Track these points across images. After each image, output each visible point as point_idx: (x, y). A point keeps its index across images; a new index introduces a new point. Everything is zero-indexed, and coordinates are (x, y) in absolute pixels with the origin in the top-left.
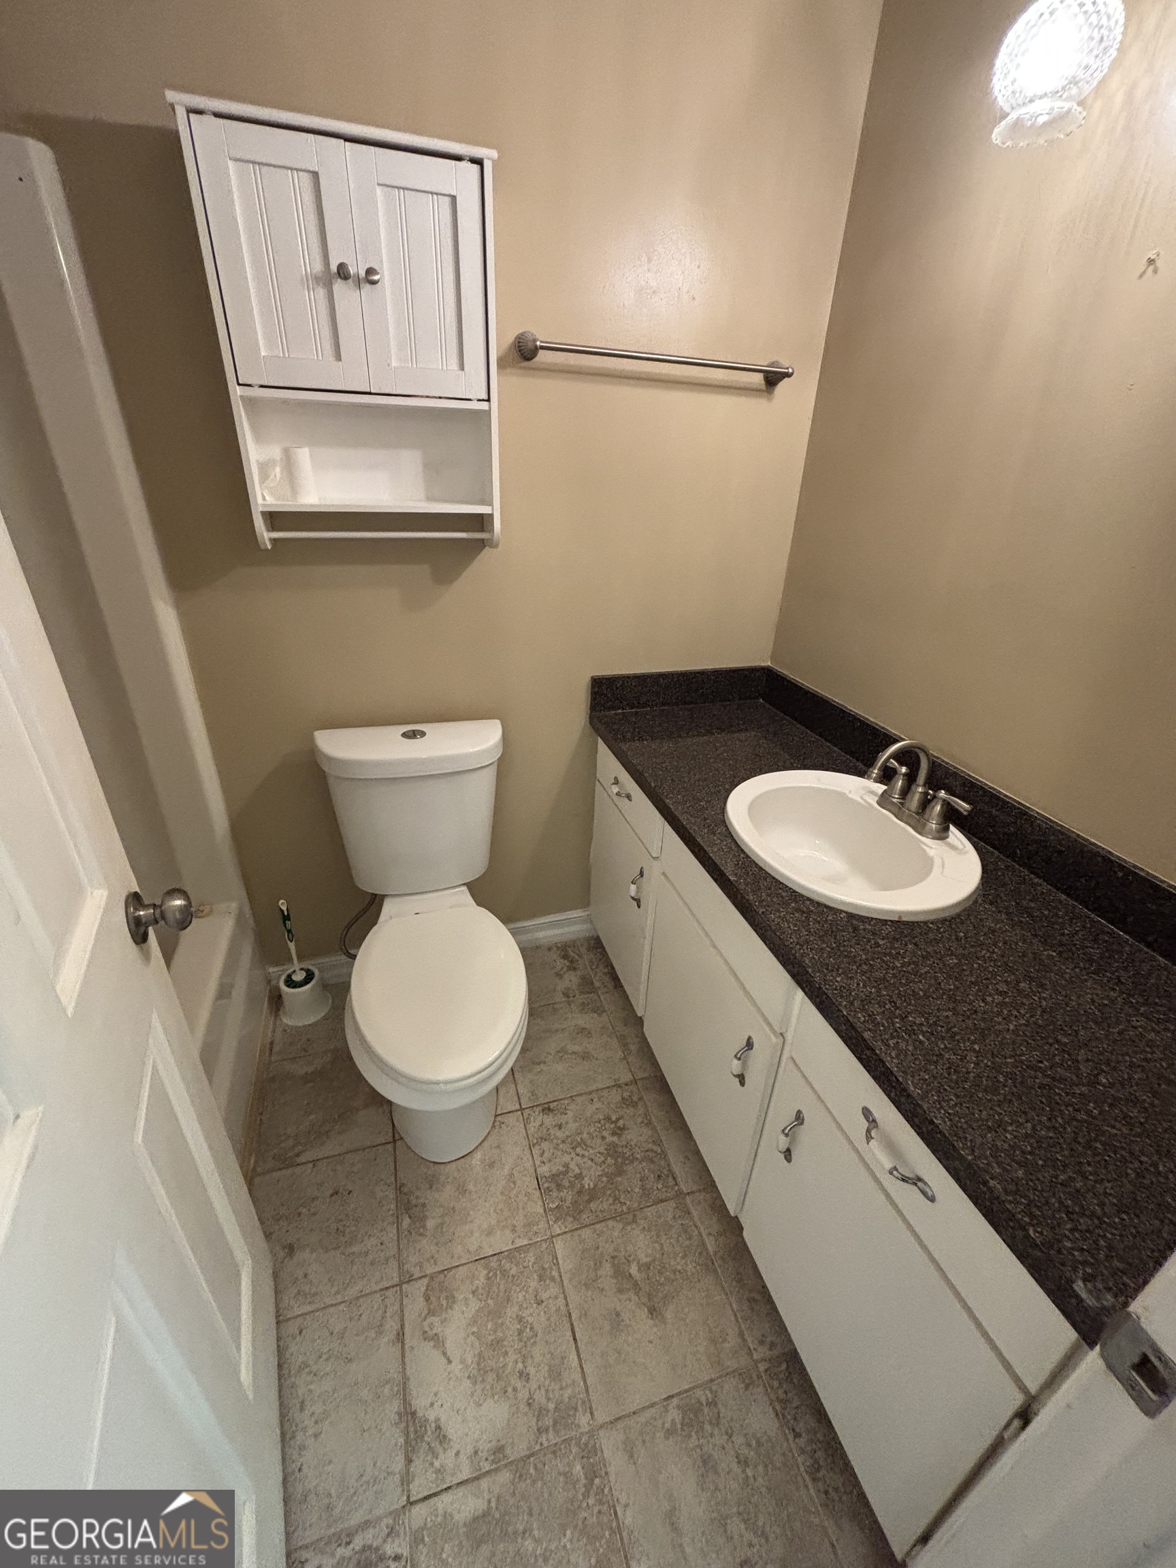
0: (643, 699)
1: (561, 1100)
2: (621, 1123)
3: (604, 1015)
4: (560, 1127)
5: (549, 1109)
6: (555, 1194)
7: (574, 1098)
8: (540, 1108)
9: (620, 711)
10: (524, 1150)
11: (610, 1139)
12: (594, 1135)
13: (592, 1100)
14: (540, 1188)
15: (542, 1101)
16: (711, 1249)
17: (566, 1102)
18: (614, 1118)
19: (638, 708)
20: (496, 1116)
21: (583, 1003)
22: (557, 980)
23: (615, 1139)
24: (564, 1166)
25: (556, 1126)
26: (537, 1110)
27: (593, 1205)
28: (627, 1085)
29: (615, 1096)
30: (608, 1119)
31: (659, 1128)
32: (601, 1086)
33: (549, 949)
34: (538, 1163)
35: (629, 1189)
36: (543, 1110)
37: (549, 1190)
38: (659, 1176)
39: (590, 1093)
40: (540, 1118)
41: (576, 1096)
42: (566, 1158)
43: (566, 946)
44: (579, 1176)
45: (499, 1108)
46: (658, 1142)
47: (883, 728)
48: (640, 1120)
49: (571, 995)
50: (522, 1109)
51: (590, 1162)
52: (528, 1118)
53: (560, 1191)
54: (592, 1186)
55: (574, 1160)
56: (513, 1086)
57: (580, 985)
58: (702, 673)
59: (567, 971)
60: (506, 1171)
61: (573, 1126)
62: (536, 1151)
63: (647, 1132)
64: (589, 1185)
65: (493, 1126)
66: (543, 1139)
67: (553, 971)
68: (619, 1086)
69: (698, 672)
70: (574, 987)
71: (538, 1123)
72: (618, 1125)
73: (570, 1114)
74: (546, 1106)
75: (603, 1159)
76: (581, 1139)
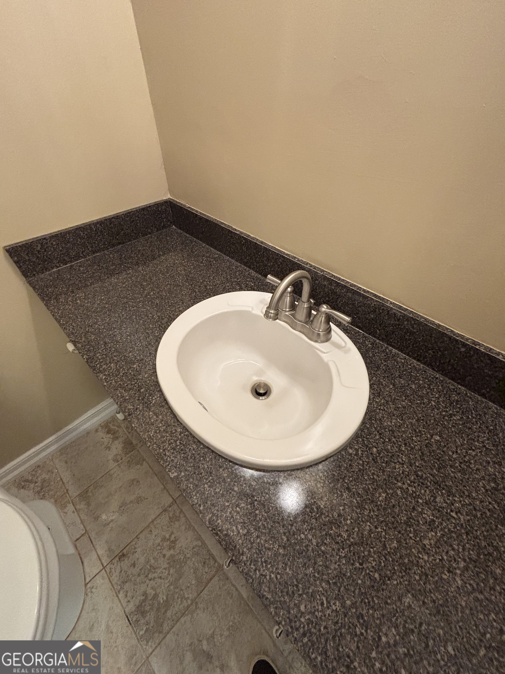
0: (73, 253)
1: (130, 543)
2: (172, 538)
3: (144, 463)
4: (134, 565)
5: (124, 555)
6: (142, 621)
7: (138, 537)
8: (117, 558)
9: (55, 270)
10: (113, 600)
11: (168, 554)
12: (158, 557)
13: (151, 531)
14: (130, 624)
15: (117, 552)
16: (245, 595)
17: (134, 543)
18: (168, 537)
19: (71, 262)
20: (86, 585)
21: (129, 461)
22: (107, 452)
23: (172, 552)
24: (143, 595)
25: (131, 566)
26: (115, 561)
27: (169, 614)
28: (170, 506)
29: (165, 519)
30: (164, 539)
31: (196, 527)
32: (153, 517)
33: (97, 431)
34: (124, 605)
35: (189, 585)
36: (119, 559)
37: (137, 621)
38: (204, 563)
39: (148, 526)
40: (119, 567)
41: (139, 534)
42: (143, 588)
43: (107, 423)
44: (156, 596)
45: (87, 576)
46: (199, 538)
47: (262, 242)
48: (184, 527)
49: (120, 459)
50: (104, 568)
51: (159, 580)
52: (110, 572)
53: (145, 617)
54: (165, 598)
55: (149, 586)
56: (94, 552)
57: (123, 448)
58: (117, 217)
59: (113, 442)
60: (103, 627)
61: (142, 560)
62: (121, 595)
63: (190, 533)
64: (163, 599)
65: (86, 594)
66: (124, 582)
67: (103, 447)
68: (165, 510)
69: (113, 218)
70: (120, 452)
71: (118, 571)
72: (171, 540)
73: (139, 550)
74: (121, 554)
75: (167, 572)
76: (151, 566)
